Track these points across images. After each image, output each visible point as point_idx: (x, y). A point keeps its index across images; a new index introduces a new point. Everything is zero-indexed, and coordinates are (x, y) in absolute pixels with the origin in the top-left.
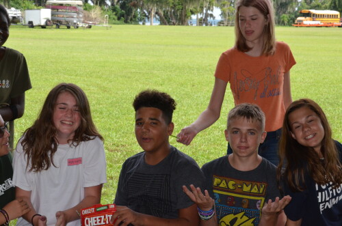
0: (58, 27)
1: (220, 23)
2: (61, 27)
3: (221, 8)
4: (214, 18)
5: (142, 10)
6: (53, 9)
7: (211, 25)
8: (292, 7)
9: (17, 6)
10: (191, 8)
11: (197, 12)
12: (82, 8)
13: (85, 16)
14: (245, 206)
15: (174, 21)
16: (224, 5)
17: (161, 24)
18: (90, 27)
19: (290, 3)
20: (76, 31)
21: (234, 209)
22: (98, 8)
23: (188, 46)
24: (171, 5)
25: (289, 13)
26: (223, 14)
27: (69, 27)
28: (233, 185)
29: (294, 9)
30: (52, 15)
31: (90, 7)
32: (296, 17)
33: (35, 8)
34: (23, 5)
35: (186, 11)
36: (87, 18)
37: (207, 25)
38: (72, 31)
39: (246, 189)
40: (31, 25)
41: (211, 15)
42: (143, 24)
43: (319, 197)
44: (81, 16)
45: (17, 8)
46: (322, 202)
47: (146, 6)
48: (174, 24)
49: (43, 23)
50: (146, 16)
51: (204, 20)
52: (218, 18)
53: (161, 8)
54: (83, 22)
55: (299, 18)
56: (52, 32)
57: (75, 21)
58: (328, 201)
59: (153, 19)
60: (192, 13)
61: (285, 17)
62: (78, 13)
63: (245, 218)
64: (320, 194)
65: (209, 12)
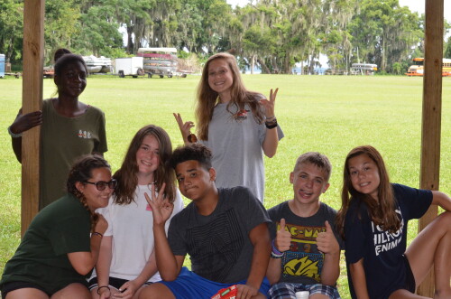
0: (150, 76)
1: (328, 72)
2: (154, 76)
3: (328, 55)
4: (320, 66)
5: (241, 57)
6: (145, 57)
7: (318, 73)
8: (405, 54)
9: (107, 54)
10: (295, 55)
11: (301, 60)
12: (176, 56)
13: (179, 65)
14: (308, 251)
15: (277, 69)
16: (331, 52)
17: (263, 73)
18: (185, 76)
19: (402, 50)
20: (171, 80)
21: (297, 254)
22: (194, 55)
23: (291, 96)
24: (273, 52)
25: (402, 61)
26: (331, 62)
27: (162, 77)
28: (295, 231)
29: (407, 57)
30: (144, 64)
31: (186, 55)
32: (410, 65)
33: (127, 56)
34: (113, 53)
35: (289, 59)
36: (182, 67)
37: (313, 73)
38: (166, 81)
39: (308, 234)
40: (122, 74)
41: (317, 63)
42: (244, 73)
43: (375, 239)
44: (175, 64)
45: (107, 57)
46: (377, 244)
47: (245, 53)
48: (277, 73)
49: (134, 73)
50: (246, 64)
51: (310, 68)
52: (325, 66)
53: (263, 55)
54: (178, 71)
55: (412, 67)
56: (144, 82)
57: (169, 70)
58: (385, 244)
59: (254, 67)
60: (296, 60)
61: (398, 65)
62: (172, 61)
63: (309, 262)
64: (375, 236)
65: (315, 60)
